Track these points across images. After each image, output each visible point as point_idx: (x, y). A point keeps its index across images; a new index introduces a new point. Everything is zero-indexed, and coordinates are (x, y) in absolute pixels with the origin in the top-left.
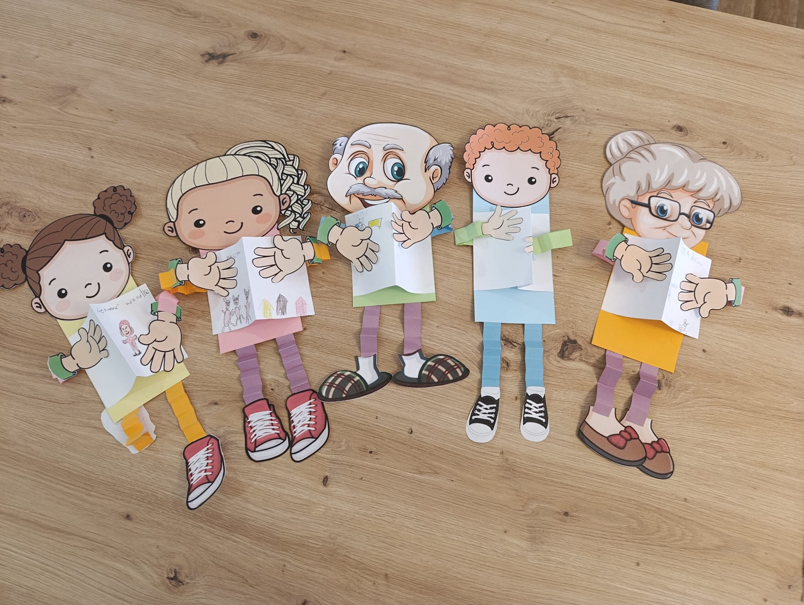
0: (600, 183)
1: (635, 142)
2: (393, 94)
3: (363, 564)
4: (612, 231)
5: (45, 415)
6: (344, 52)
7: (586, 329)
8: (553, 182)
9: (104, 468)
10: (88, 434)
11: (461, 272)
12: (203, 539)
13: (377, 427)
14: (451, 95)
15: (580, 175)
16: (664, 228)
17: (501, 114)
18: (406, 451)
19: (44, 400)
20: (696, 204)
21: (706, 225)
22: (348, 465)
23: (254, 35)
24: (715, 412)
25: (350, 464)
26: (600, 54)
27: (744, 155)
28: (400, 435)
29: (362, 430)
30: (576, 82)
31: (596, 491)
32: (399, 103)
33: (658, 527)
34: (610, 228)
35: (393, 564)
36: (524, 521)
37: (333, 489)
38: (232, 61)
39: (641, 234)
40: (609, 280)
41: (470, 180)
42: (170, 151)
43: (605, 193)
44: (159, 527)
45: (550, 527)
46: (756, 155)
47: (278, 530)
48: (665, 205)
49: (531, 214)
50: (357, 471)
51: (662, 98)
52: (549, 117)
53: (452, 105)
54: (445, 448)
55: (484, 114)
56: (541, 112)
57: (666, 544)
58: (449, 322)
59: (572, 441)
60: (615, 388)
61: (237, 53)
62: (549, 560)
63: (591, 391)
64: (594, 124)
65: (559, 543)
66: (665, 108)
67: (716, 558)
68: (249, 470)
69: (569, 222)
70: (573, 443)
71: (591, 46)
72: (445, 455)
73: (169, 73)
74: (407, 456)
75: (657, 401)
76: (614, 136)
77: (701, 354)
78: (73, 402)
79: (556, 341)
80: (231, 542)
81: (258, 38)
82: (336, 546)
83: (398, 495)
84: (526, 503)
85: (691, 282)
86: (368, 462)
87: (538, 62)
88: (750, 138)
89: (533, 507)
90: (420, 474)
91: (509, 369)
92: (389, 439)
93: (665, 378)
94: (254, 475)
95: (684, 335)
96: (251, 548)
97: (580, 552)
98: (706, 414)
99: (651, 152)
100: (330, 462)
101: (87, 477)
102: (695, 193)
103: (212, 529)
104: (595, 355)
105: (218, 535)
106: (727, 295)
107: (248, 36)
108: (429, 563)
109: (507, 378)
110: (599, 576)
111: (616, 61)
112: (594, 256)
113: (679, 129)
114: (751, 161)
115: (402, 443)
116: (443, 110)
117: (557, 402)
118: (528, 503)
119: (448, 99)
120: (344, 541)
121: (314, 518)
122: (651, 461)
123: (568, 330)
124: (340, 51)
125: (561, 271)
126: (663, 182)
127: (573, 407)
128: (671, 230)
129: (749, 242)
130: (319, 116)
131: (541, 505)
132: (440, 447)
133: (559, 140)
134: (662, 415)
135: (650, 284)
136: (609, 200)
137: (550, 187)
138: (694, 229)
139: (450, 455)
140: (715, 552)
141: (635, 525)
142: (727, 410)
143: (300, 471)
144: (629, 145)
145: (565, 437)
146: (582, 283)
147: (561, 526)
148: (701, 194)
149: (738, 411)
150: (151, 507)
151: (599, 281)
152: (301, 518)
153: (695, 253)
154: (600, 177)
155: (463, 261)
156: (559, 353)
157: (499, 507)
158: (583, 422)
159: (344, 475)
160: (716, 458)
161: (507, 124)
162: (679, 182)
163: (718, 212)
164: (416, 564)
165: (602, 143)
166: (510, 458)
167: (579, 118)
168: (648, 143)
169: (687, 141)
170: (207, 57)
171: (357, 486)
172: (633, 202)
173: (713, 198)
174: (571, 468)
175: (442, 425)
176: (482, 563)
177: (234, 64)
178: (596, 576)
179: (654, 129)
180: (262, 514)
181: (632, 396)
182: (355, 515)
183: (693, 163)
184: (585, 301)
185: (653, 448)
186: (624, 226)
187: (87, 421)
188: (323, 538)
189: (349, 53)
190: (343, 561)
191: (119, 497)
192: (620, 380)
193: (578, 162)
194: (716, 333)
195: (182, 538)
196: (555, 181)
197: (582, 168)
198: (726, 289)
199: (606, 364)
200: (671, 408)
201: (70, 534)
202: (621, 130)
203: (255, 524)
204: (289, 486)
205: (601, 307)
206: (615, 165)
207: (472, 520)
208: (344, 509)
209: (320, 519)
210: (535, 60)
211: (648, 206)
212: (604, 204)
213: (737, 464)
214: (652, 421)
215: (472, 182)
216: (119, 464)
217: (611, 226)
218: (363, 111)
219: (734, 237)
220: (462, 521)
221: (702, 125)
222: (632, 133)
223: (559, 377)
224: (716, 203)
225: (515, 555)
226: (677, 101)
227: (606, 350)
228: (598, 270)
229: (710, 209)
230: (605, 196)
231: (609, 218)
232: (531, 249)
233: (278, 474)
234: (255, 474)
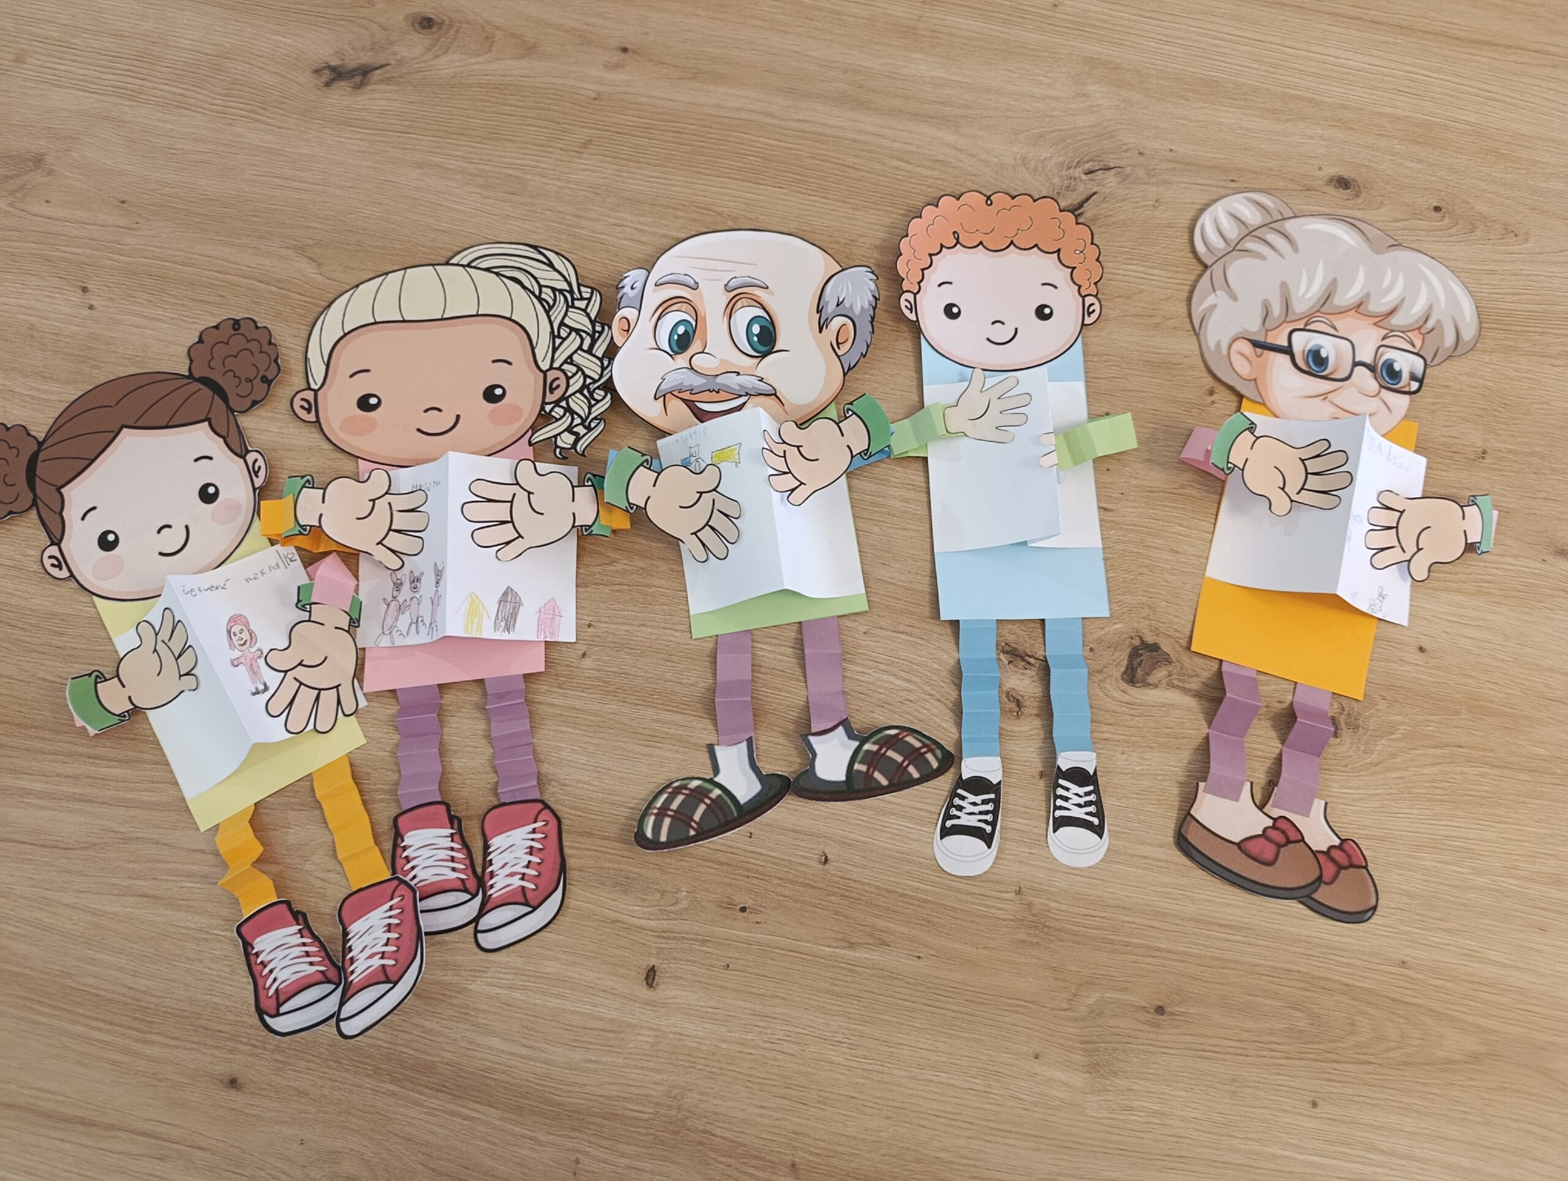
0: (1185, 307)
1: (1252, 216)
2: (737, 137)
3: (744, 1145)
4: (1218, 408)
5: (36, 877)
6: (625, 50)
7: (1176, 620)
8: (1089, 314)
9: (173, 981)
10: (131, 910)
11: (906, 512)
12: (399, 1117)
13: (753, 855)
14: (860, 132)
15: (1142, 291)
16: (1324, 396)
17: (969, 168)
18: (819, 902)
19: (29, 844)
20: (1386, 342)
21: (1409, 384)
22: (696, 940)
23: (426, 23)
24: (1453, 776)
25: (700, 937)
26: (1168, 32)
27: (1478, 233)
28: (802, 869)
29: (722, 864)
30: (1121, 93)
31: (1219, 959)
32: (749, 155)
33: (1352, 1024)
34: (1213, 402)
35: (807, 1140)
36: (1072, 1031)
37: (670, 993)
38: (381, 82)
39: (1278, 412)
40: (1218, 512)
41: (913, 317)
42: (262, 286)
43: (1197, 328)
44: (303, 1100)
45: (1128, 1039)
46: (1504, 232)
47: (557, 1089)
48: (1322, 347)
49: (1049, 384)
50: (717, 952)
51: (1304, 118)
52: (1071, 171)
53: (862, 153)
54: (898, 890)
55: (933, 169)
56: (1053, 161)
57: (1370, 1058)
58: (890, 622)
59: (1163, 857)
60: (1245, 739)
61: (392, 62)
62: (1132, 1109)
63: (1196, 749)
64: (1166, 182)
65: (1150, 1071)
66: (1310, 141)
67: (1472, 1079)
68: (487, 965)
69: (1128, 393)
70: (1166, 862)
71: (1148, 15)
72: (901, 904)
73: (244, 113)
74: (819, 911)
75: (1332, 762)
76: (1208, 205)
77: (1419, 658)
78: (94, 845)
79: (1116, 647)
80: (460, 1120)
81: (435, 29)
82: (684, 1113)
83: (808, 996)
84: (1075, 995)
85: (1388, 508)
86: (738, 930)
87: (1037, 53)
88: (1489, 195)
89: (1091, 1001)
90: (849, 947)
91: (1023, 713)
92: (779, 879)
93: (1345, 713)
94: (498, 975)
95: (1379, 619)
96: (503, 1131)
97: (1194, 1087)
98: (1433, 781)
99: (1286, 236)
100: (658, 937)
101: (139, 1003)
102: (1382, 319)
103: (417, 1095)
104: (1200, 672)
105: (432, 1108)
106: (1465, 531)
107: (413, 26)
108: (884, 1134)
109: (1019, 734)
110: (1235, 1134)
111: (1202, 46)
112: (1183, 462)
113: (1343, 183)
114: (1494, 245)
115: (808, 884)
116: (846, 166)
117: (1127, 777)
118: (1079, 993)
119: (855, 141)
120: (701, 1101)
121: (633, 1057)
122: (1329, 887)
123: (1139, 622)
124: (616, 49)
125: (1118, 499)
126: (1317, 297)
127: (1161, 785)
128: (1338, 398)
129: (1500, 415)
130: (581, 193)
131: (1107, 995)
132: (889, 887)
133: (1095, 219)
134: (1343, 791)
135: (1306, 516)
136: (1207, 343)
137: (1083, 324)
138: (1385, 394)
139: (912, 904)
140: (1468, 1066)
141: (1303, 1023)
142: (1476, 771)
143: (595, 960)
144: (1240, 224)
145: (1146, 850)
146: (1163, 521)
147: (1152, 1036)
148: (1396, 320)
149: (1498, 772)
150: (279, 1057)
151: (1197, 516)
152: (604, 1059)
153: (1395, 446)
154: (1185, 295)
155: (909, 490)
156: (1125, 673)
157: (1018, 1005)
158: (1186, 817)
159: (688, 960)
160: (1459, 872)
161: (982, 190)
162: (1348, 296)
163: (1432, 355)
164: (855, 1138)
165: (1184, 221)
166: (1037, 901)
167: (1132, 170)
168: (1280, 217)
169: (1359, 209)
170: (327, 75)
171: (719, 983)
172: (1256, 344)
173: (1421, 327)
174: (1165, 913)
175: (890, 841)
176: (992, 1125)
177: (388, 88)
178: (1229, 1136)
179: (1291, 186)
180: (521, 1056)
181: (1280, 754)
182: (720, 1044)
183: (1375, 256)
184: (1172, 560)
185: (1333, 860)
186: (1241, 397)
187: (128, 882)
188: (654, 1097)
189: (634, 52)
190: (701, 1143)
191: (209, 1041)
192: (1255, 721)
193: (1136, 265)
194: (1443, 610)
195: (354, 1120)
196: (1094, 311)
197: (1146, 276)
198: (1464, 518)
199: (1224, 690)
200: (1361, 773)
201: (110, 1127)
202: (1222, 191)
203: (508, 1079)
204: (575, 993)
205: (1205, 570)
206: (1214, 266)
207: (965, 1038)
208: (695, 1033)
209: (645, 1058)
210: (1033, 49)
211: (1288, 351)
212: (1197, 352)
213: (1504, 882)
214: (1326, 803)
215: (918, 320)
216: (205, 970)
217: (1215, 397)
218: (675, 177)
219: (1469, 407)
220: (945, 1040)
221: (1389, 172)
222: (1245, 198)
223: (1126, 724)
224: (1426, 336)
225: (1059, 1103)
226: (1333, 123)
227: (1221, 661)
228: (1194, 493)
229: (1415, 351)
230: (1197, 335)
231: (1209, 381)
232: (1053, 459)
233: (548, 970)
234: (500, 972)
